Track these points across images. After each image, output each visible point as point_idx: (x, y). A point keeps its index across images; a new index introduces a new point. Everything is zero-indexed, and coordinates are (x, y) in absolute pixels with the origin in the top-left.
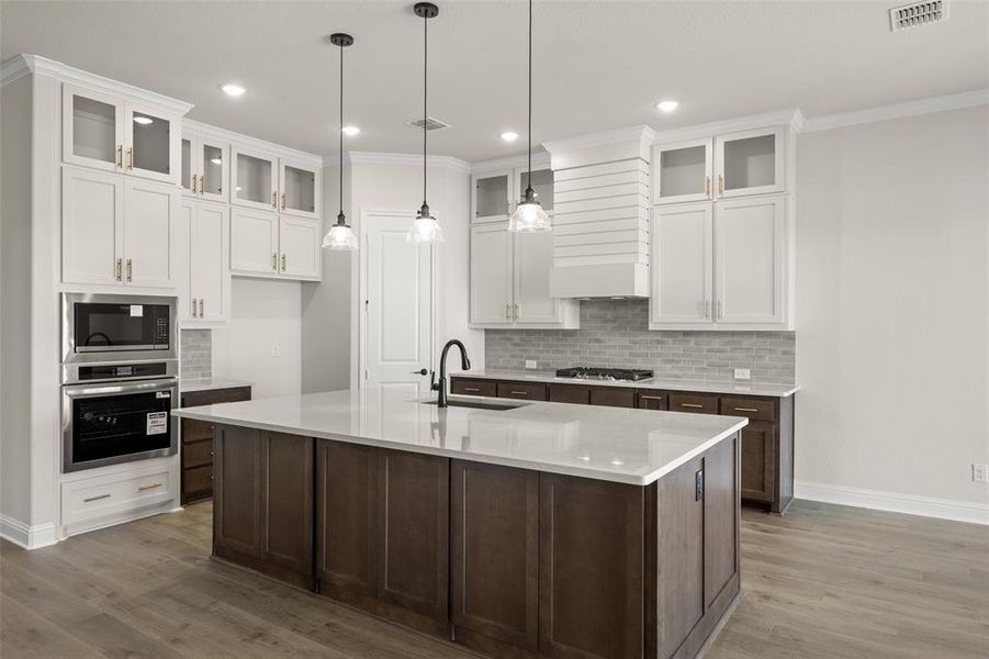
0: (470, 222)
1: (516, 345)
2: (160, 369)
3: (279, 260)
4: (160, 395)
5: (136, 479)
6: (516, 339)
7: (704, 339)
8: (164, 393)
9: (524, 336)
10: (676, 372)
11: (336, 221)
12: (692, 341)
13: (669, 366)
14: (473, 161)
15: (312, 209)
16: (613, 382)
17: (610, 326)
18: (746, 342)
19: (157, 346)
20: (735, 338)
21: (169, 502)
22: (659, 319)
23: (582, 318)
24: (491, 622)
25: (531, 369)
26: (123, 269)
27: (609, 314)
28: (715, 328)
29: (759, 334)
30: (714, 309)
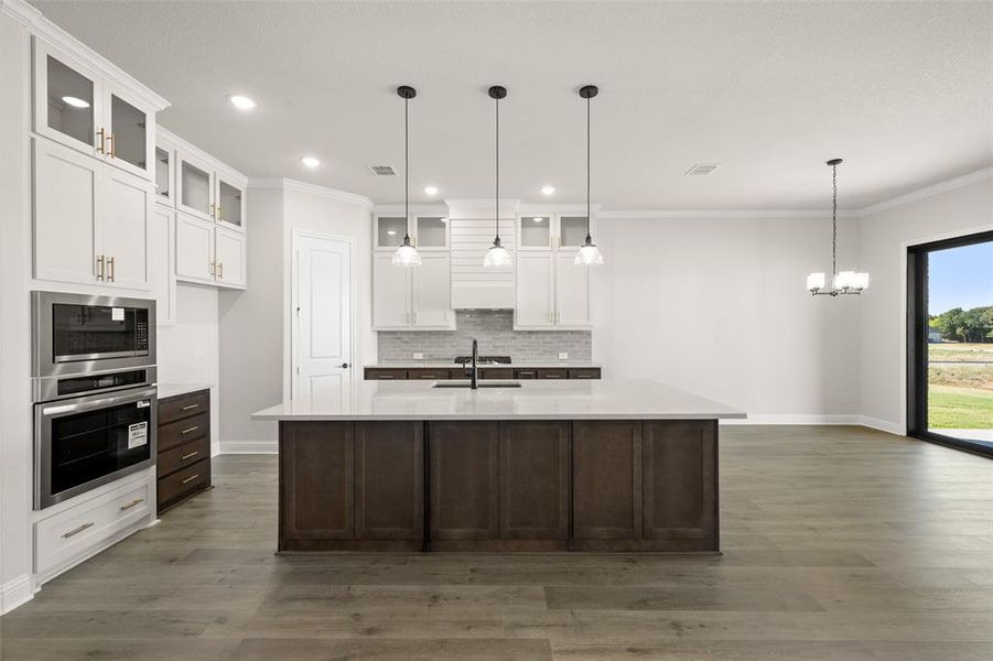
0: (372, 248)
1: (406, 342)
2: (139, 377)
3: (216, 268)
4: (141, 405)
5: (118, 498)
6: (406, 338)
7: (540, 335)
8: (144, 401)
9: (411, 336)
10: (524, 356)
11: (403, 242)
12: (534, 336)
13: (519, 353)
14: (376, 202)
15: (239, 224)
16: (496, 365)
17: (478, 328)
18: (565, 337)
19: (138, 353)
20: (560, 335)
21: (147, 518)
22: (521, 323)
23: (458, 322)
24: (605, 529)
25: (417, 360)
26: (104, 267)
27: (479, 320)
28: (555, 329)
29: (572, 332)
30: (555, 316)
